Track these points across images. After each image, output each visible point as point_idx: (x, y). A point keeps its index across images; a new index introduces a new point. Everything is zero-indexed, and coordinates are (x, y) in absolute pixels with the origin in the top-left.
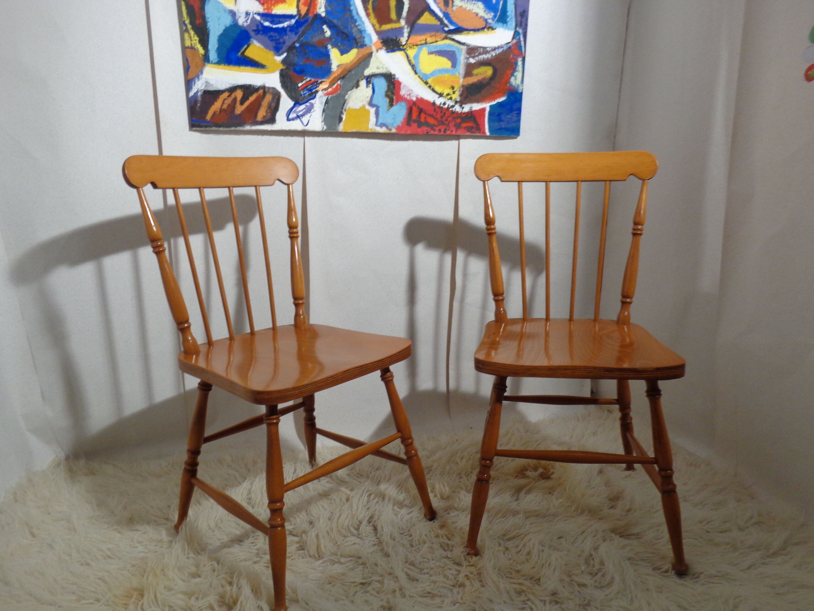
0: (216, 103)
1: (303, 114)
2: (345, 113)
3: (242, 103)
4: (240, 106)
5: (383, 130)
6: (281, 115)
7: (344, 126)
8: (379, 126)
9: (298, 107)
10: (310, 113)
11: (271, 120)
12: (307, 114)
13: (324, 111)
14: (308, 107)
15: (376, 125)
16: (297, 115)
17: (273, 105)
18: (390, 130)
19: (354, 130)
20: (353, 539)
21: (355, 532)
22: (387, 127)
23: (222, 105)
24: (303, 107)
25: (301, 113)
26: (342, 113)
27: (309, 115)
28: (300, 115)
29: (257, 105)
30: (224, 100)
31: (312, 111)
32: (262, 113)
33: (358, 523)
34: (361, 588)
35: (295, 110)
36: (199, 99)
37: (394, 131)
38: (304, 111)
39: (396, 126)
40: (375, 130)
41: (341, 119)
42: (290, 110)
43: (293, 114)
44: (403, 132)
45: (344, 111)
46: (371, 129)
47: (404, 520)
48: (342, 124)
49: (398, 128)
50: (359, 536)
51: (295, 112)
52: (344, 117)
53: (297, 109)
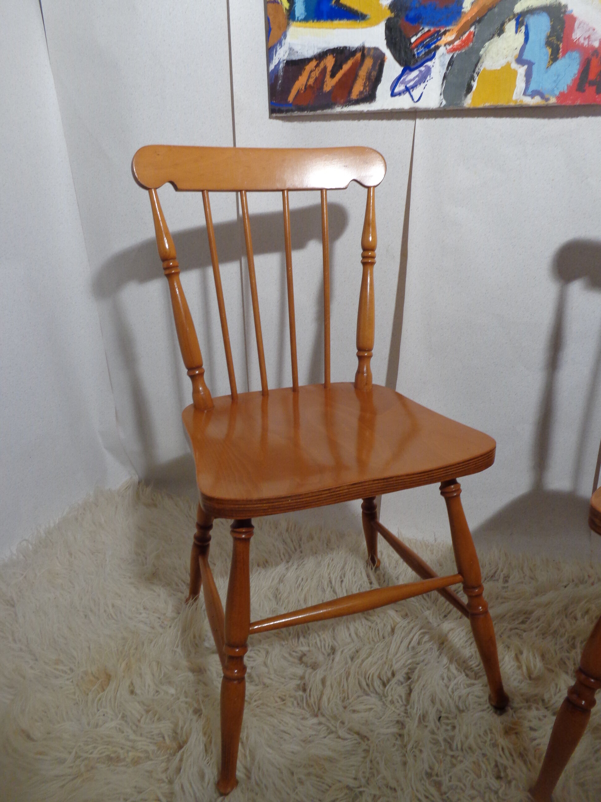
0: (300, 78)
1: (414, 86)
2: (477, 79)
3: (333, 75)
4: (330, 79)
5: (536, 101)
6: (383, 89)
7: (473, 99)
8: (529, 95)
9: (408, 74)
10: (424, 82)
11: (370, 97)
12: (420, 84)
13: (445, 77)
14: (423, 72)
15: (525, 94)
16: (406, 87)
17: (374, 73)
18: (547, 100)
19: (487, 104)
20: (373, 700)
21: (379, 689)
22: (542, 96)
23: (308, 80)
24: (415, 73)
25: (411, 84)
26: (472, 78)
27: (423, 85)
28: (410, 86)
29: (352, 75)
30: (311, 72)
31: (428, 78)
32: (358, 88)
33: (389, 674)
34: (346, 794)
35: (404, 79)
36: (281, 73)
37: (553, 101)
38: (417, 79)
39: (557, 93)
40: (522, 101)
41: (469, 89)
42: (396, 80)
43: (400, 86)
44: (569, 103)
45: (475, 75)
46: (516, 101)
47: (456, 694)
48: (470, 96)
49: (562, 95)
50: (382, 697)
51: (402, 83)
52: (475, 84)
53: (407, 77)
